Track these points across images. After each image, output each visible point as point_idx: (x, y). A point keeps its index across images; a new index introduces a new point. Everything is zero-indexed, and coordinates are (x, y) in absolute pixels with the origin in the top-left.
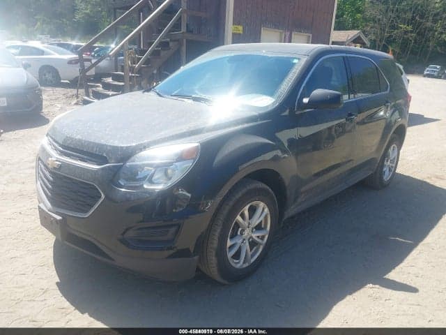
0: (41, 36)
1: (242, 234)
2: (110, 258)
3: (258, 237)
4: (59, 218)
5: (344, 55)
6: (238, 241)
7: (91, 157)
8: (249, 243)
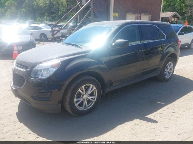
0: (46, 22)
1: (83, 97)
2: (30, 104)
3: (91, 98)
4: (14, 89)
5: (139, 24)
6: (81, 100)
7: (23, 66)
8: (87, 101)
